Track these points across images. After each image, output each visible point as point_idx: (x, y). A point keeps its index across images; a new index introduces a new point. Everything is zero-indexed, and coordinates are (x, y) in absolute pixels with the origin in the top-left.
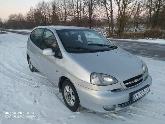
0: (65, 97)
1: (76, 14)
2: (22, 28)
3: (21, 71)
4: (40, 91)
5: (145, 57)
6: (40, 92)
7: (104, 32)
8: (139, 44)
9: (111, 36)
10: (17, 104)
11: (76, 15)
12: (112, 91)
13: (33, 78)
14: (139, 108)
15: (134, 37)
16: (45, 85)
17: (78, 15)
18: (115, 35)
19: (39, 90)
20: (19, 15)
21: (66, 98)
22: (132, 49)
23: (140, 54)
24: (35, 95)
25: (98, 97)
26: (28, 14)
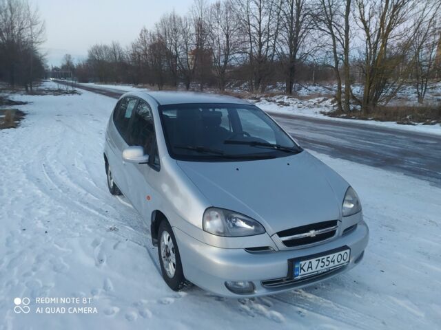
0: (163, 256)
1: (256, 50)
2: (118, 82)
3: (88, 191)
4: (117, 239)
5: (409, 177)
6: (117, 242)
7: (325, 100)
8: (413, 139)
9: (343, 112)
10: (62, 262)
11: (253, 51)
12: (248, 249)
13: (110, 208)
14: (329, 301)
15: (408, 117)
16: (132, 227)
17: (260, 51)
18: (355, 110)
19: (116, 236)
20: (112, 47)
21: (163, 259)
22: (384, 152)
23: (399, 167)
24: (103, 248)
25: (218, 262)
26: (135, 46)
